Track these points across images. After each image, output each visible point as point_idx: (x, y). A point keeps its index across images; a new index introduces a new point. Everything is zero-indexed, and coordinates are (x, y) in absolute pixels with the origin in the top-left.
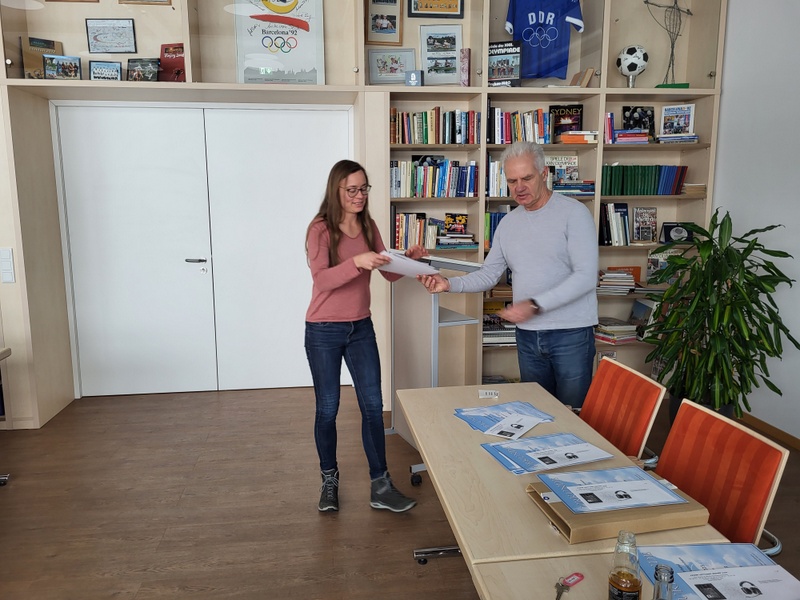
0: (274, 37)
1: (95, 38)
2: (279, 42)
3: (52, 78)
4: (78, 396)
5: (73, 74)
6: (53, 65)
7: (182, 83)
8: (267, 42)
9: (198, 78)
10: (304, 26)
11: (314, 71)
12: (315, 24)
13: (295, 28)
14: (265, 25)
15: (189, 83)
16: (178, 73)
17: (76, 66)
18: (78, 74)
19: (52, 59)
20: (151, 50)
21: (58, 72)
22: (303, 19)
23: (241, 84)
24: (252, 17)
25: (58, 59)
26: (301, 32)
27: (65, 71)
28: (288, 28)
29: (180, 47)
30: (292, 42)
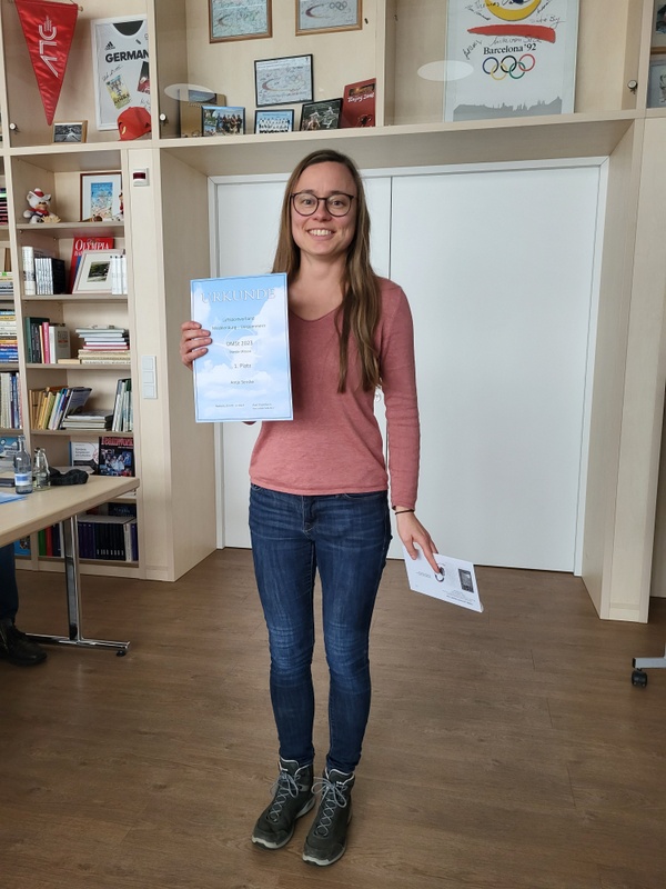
0: (500, 57)
1: (265, 86)
2: (508, 63)
3: (211, 134)
4: (220, 546)
5: (235, 129)
6: (212, 119)
7: (371, 128)
8: (491, 65)
11: (558, 102)
13: (534, 40)
14: (488, 41)
15: (380, 128)
16: (366, 119)
19: (212, 111)
21: (218, 127)
22: (547, 24)
24: (471, 31)
25: (219, 111)
26: (542, 45)
27: (227, 126)
28: (522, 41)
29: (371, 85)
30: (527, 62)
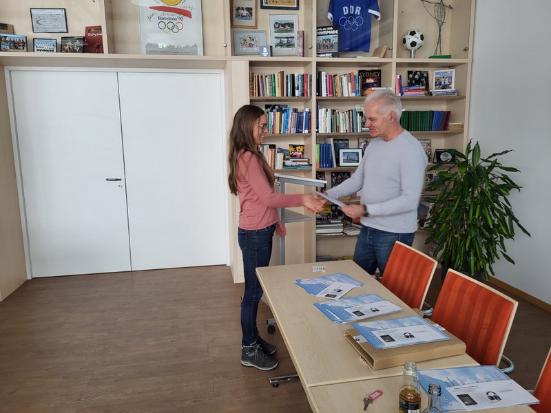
0: (166, 22)
1: (37, 22)
2: (170, 25)
3: (6, 50)
4: (29, 278)
5: (21, 48)
6: (6, 41)
7: (101, 54)
8: (162, 25)
9: (113, 50)
10: (188, 14)
11: (196, 46)
12: (196, 13)
13: (181, 16)
14: (160, 13)
15: (106, 54)
16: (98, 47)
17: (23, 42)
18: (25, 48)
19: (5, 37)
20: (78, 30)
21: (10, 46)
22: (187, 9)
23: (143, 55)
24: (151, 8)
25: (10, 36)
26: (186, 18)
27: (16, 45)
28: (176, 16)
29: (99, 29)
30: (180, 26)
